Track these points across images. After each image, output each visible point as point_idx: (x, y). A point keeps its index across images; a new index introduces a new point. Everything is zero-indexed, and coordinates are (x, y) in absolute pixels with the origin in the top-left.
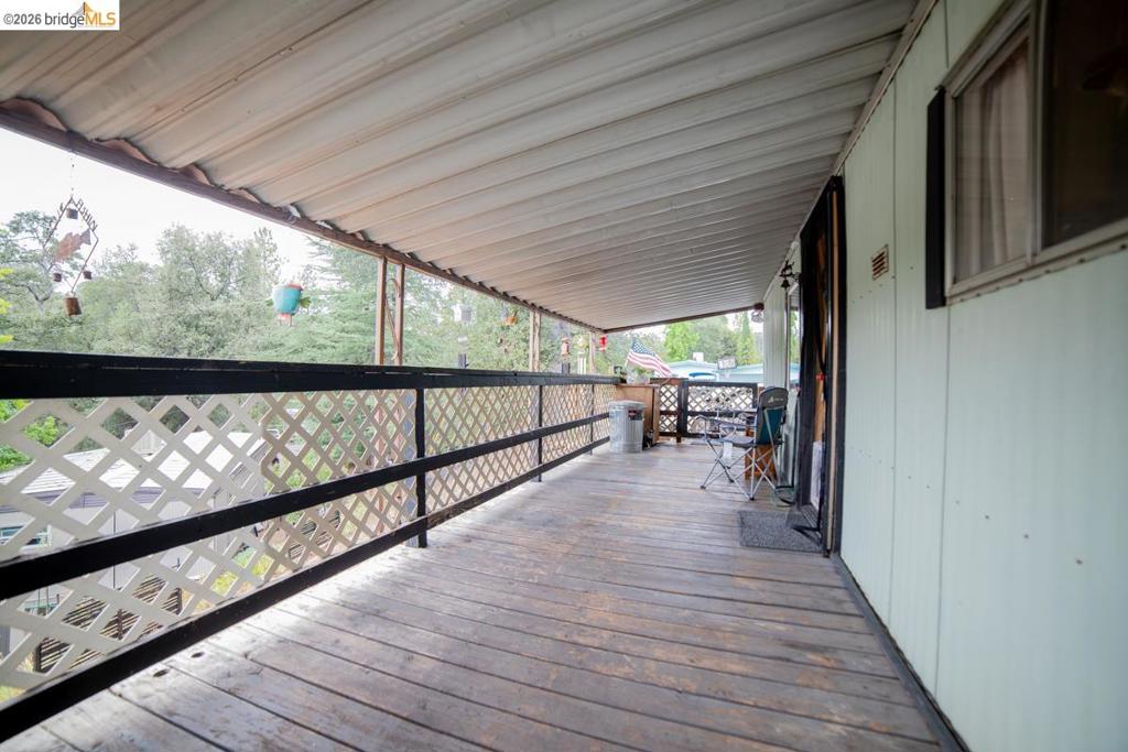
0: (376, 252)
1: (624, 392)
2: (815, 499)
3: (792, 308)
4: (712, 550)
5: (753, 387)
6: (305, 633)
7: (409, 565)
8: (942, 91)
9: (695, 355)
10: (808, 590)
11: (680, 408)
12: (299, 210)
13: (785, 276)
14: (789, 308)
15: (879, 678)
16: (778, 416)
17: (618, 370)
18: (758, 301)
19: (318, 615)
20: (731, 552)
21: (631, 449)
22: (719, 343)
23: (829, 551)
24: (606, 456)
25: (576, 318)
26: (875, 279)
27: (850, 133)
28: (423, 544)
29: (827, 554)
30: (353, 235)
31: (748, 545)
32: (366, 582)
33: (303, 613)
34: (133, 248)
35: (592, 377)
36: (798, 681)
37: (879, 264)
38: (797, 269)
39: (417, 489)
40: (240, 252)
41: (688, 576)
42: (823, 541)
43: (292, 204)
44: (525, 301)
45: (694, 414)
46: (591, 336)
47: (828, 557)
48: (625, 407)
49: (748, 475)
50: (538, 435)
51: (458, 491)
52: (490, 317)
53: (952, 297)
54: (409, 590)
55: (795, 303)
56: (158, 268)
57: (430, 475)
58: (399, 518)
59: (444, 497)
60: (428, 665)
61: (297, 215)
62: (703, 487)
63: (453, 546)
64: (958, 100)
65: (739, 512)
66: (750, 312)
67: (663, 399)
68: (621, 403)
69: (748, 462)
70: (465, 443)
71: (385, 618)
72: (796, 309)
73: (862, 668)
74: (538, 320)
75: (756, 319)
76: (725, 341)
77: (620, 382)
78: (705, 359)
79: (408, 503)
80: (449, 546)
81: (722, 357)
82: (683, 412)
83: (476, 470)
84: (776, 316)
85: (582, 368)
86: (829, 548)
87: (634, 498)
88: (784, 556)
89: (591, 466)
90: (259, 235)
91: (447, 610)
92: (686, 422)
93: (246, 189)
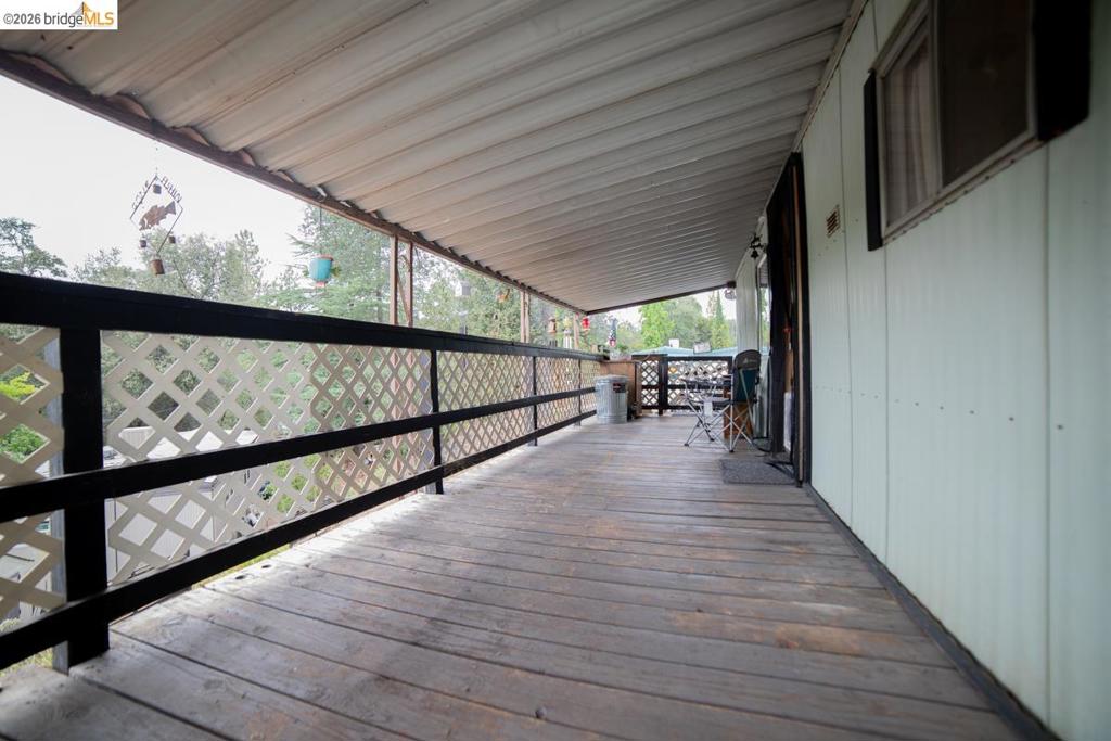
0: (390, 230)
1: (609, 369)
2: (787, 444)
3: (762, 285)
4: (699, 486)
5: (728, 359)
6: (351, 551)
7: (430, 505)
8: (873, 72)
9: (671, 341)
10: (783, 509)
11: (660, 382)
12: (325, 191)
13: (754, 247)
14: (759, 285)
15: (842, 557)
16: (752, 376)
17: (601, 349)
18: (730, 280)
19: (360, 540)
20: (715, 487)
21: (616, 420)
22: (694, 330)
23: (801, 482)
24: (594, 427)
25: (561, 298)
26: (829, 236)
27: (805, 114)
28: (440, 491)
29: (799, 484)
30: (369, 214)
31: (731, 482)
32: (395, 518)
33: (346, 539)
34: (116, 252)
35: (577, 352)
36: (777, 562)
37: (832, 222)
38: (764, 240)
39: (434, 441)
40: (223, 254)
41: (679, 503)
42: (796, 475)
43: (320, 186)
44: (515, 281)
45: (674, 387)
46: (575, 317)
47: (800, 487)
48: (610, 381)
49: (726, 434)
50: (534, 402)
51: (467, 447)
52: (476, 305)
53: (887, 237)
54: (435, 522)
55: (765, 280)
56: (140, 272)
57: (444, 429)
58: (420, 465)
59: (456, 451)
60: (467, 567)
61: (324, 194)
62: (686, 445)
63: (468, 492)
64: (885, 79)
65: (721, 461)
66: (722, 291)
67: (644, 374)
68: (607, 377)
69: (727, 422)
70: (471, 403)
71: (421, 540)
72: (765, 286)
73: (829, 552)
74: (527, 300)
75: (729, 296)
76: (700, 328)
77: (604, 359)
78: (681, 346)
79: (426, 452)
80: (463, 492)
81: (697, 343)
82: (663, 386)
83: (481, 429)
84: (748, 293)
85: (567, 344)
86: (801, 478)
87: (626, 454)
88: (764, 489)
89: (580, 434)
90: (240, 237)
91: (472, 533)
92: (667, 396)
93: (284, 171)
